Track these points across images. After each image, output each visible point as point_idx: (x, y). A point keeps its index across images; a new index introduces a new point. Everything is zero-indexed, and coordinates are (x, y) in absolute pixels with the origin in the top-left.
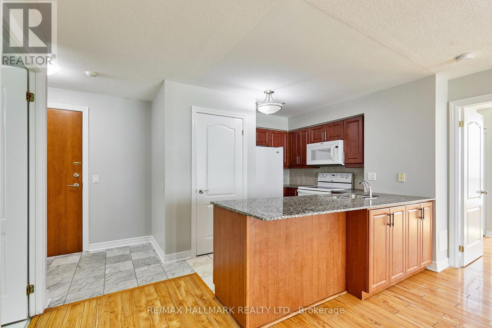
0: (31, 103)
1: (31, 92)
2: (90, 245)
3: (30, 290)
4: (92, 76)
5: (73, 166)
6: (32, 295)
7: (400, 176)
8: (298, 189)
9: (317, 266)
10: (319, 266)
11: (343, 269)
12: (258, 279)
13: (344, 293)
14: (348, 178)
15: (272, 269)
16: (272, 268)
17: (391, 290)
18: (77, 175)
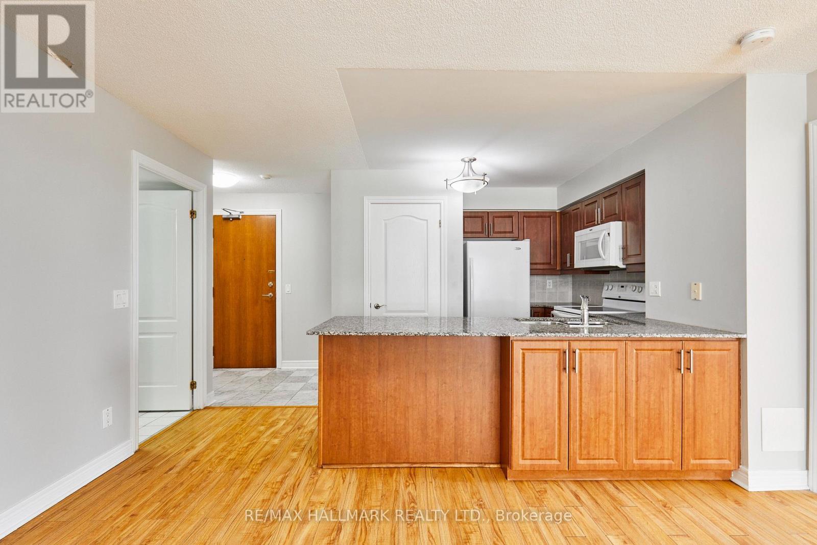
0: (194, 219)
1: (194, 210)
2: (283, 361)
3: (193, 385)
4: (266, 178)
5: (268, 274)
6: (195, 390)
7: (693, 286)
8: (553, 309)
9: (435, 414)
10: (439, 414)
11: (494, 429)
12: (335, 407)
13: (495, 466)
14: (641, 291)
15: (355, 400)
16: (356, 397)
17: (583, 486)
18: (271, 284)
